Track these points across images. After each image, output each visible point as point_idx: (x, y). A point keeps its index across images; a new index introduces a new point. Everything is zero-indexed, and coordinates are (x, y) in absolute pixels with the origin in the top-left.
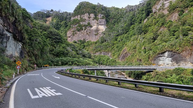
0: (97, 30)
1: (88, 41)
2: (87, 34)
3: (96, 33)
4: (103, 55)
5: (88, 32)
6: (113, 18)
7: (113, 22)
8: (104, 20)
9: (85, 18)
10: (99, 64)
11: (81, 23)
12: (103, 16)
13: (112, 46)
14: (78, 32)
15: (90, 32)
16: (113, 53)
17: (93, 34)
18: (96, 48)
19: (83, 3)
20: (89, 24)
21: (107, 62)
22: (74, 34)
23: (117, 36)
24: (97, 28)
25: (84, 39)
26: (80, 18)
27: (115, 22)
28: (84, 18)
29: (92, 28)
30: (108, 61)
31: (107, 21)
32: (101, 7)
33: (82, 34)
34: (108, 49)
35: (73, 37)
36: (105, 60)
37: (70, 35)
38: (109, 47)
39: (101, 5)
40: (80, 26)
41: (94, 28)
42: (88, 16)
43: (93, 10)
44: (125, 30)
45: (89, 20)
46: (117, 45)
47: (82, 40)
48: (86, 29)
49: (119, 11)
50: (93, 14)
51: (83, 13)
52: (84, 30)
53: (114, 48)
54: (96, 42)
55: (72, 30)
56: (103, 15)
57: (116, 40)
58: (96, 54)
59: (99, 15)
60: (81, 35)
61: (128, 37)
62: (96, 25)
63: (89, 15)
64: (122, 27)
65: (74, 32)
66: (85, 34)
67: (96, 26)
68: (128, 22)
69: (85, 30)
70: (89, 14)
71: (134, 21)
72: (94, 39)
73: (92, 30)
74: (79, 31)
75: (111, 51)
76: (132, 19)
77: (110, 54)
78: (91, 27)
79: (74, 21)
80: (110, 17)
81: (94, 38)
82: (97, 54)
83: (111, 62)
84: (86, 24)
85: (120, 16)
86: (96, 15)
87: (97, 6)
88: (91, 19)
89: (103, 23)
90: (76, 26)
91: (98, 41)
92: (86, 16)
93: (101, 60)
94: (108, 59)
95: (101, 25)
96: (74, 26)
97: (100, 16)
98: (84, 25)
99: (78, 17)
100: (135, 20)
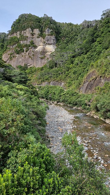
0: (44, 52)
1: (31, 67)
2: (30, 57)
3: (43, 56)
4: (52, 85)
5: (31, 55)
6: (65, 37)
7: (66, 41)
8: (53, 37)
9: (27, 35)
10: (47, 99)
11: (21, 42)
12: (52, 32)
13: (67, 72)
14: (17, 55)
15: (33, 55)
16: (68, 81)
17: (38, 57)
18: (42, 75)
19: (24, 15)
20: (32, 43)
21: (60, 96)
22: (11, 57)
23: (74, 57)
24: (44, 49)
25: (26, 65)
26: (20, 34)
27: (68, 42)
28: (25, 35)
29: (37, 49)
30: (62, 94)
31: (57, 40)
32: (49, 19)
33: (23, 58)
34: (60, 76)
35: (11, 61)
36: (57, 93)
37: (7, 59)
38: (62, 73)
39: (48, 18)
40: (20, 46)
41: (39, 48)
42: (31, 32)
43: (37, 23)
44: (84, 49)
45: (33, 38)
46: (74, 69)
47: (23, 65)
48: (29, 51)
49: (74, 27)
50: (38, 29)
51: (24, 29)
52: (25, 52)
53: (69, 74)
54: (42, 68)
55: (10, 52)
56: (51, 30)
57: (72, 63)
58: (42, 85)
59: (46, 30)
60: (21, 59)
61: (92, 56)
62: (42, 44)
63: (33, 31)
64: (80, 45)
65: (11, 55)
66: (27, 57)
67: (42, 47)
68: (88, 38)
69: (27, 51)
70: (32, 29)
71: (96, 37)
72: (39, 64)
73: (37, 52)
74: (18, 53)
75: (64, 79)
76: (94, 34)
77: (63, 84)
78: (35, 47)
79: (12, 39)
80: (62, 34)
81: (40, 62)
82: (44, 85)
83: (68, 95)
84: (28, 43)
85: (75, 34)
86: (42, 31)
87: (44, 18)
88: (35, 36)
89: (52, 42)
90: (14, 46)
91: (45, 66)
92: (27, 33)
93: (49, 93)
94: (62, 91)
95: (49, 44)
96: (11, 47)
97: (47, 32)
98: (25, 45)
99: (17, 35)
100: (98, 35)
